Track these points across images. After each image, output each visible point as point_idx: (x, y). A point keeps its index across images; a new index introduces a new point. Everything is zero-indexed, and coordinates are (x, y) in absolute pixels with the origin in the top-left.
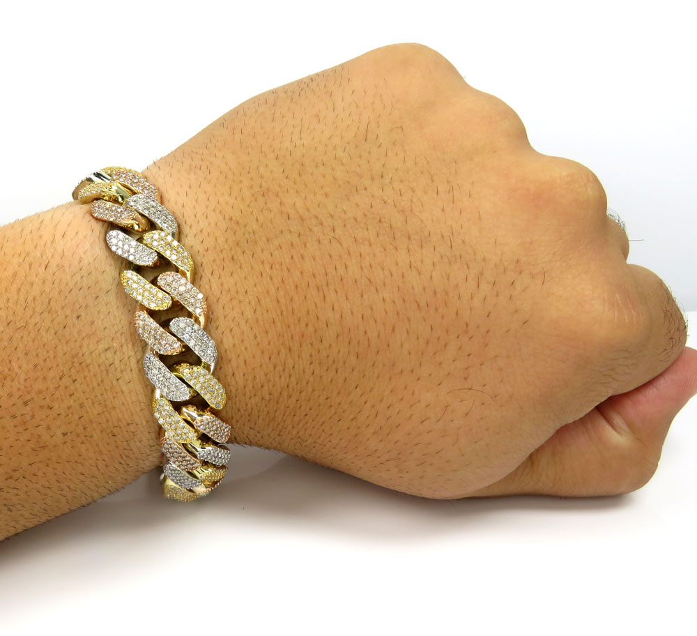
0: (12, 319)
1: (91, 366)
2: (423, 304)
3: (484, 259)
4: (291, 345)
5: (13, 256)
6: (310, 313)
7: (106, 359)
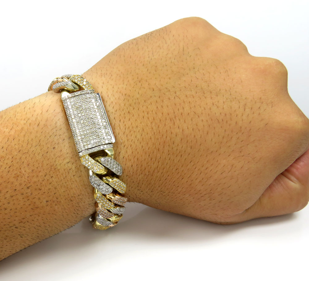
0: (21, 149)
1: (60, 170)
2: (220, 120)
3: (246, 99)
4: (159, 147)
5: (21, 120)
6: (168, 131)
7: (68, 167)
